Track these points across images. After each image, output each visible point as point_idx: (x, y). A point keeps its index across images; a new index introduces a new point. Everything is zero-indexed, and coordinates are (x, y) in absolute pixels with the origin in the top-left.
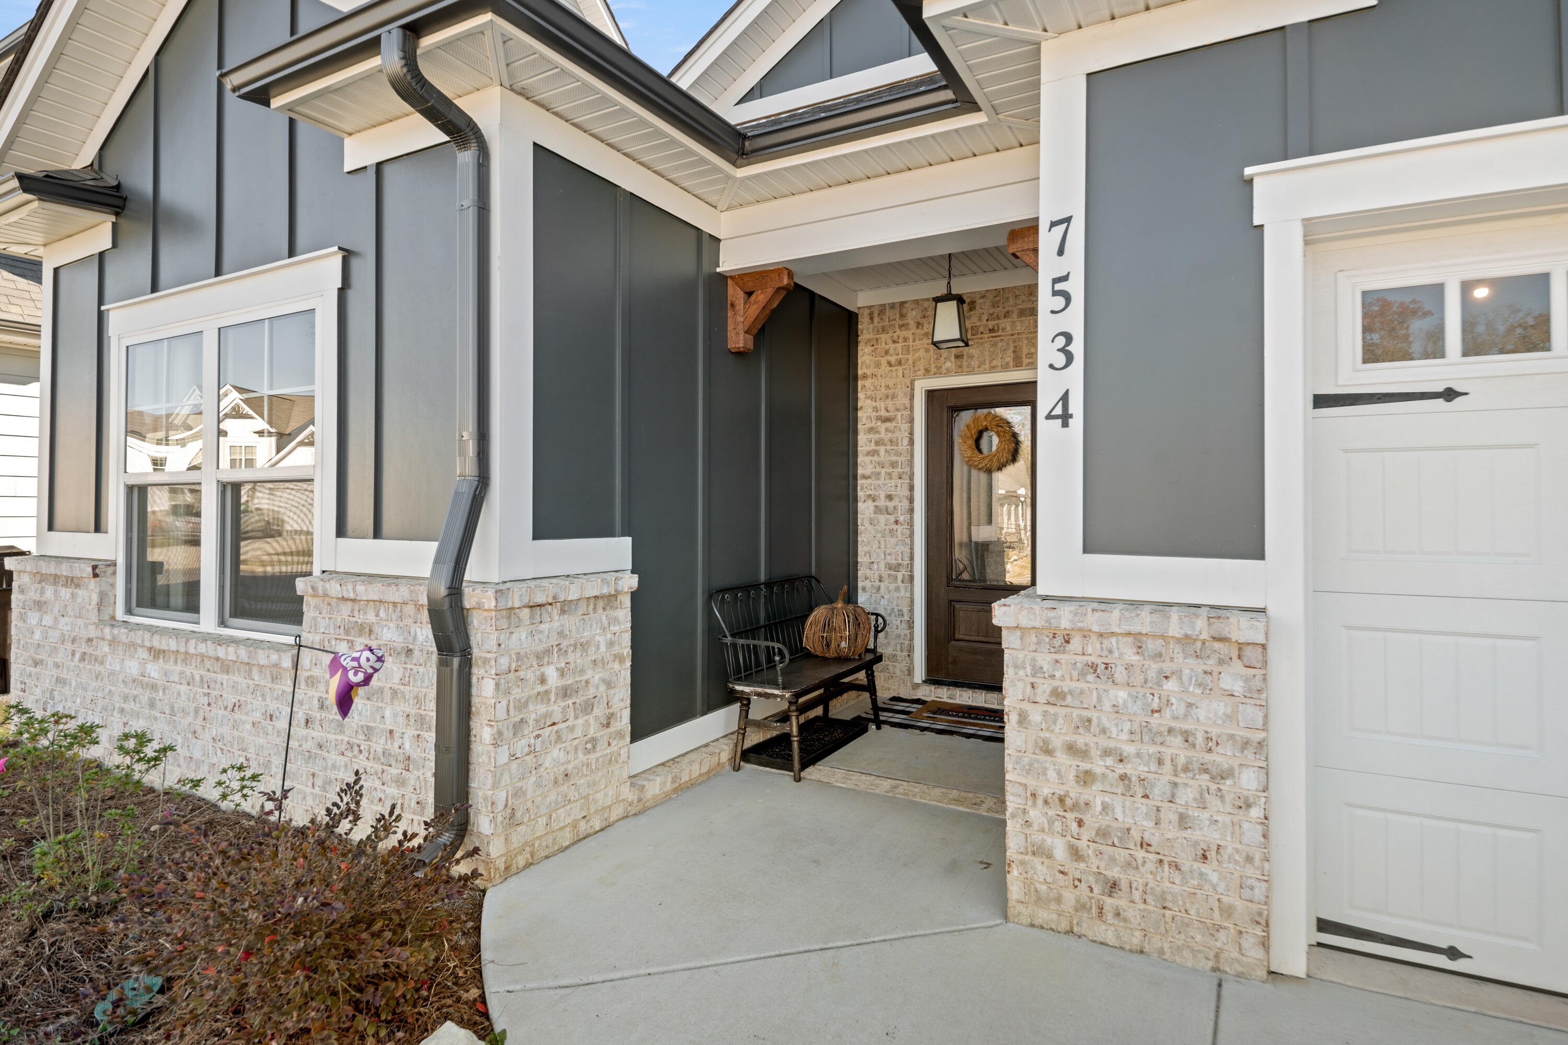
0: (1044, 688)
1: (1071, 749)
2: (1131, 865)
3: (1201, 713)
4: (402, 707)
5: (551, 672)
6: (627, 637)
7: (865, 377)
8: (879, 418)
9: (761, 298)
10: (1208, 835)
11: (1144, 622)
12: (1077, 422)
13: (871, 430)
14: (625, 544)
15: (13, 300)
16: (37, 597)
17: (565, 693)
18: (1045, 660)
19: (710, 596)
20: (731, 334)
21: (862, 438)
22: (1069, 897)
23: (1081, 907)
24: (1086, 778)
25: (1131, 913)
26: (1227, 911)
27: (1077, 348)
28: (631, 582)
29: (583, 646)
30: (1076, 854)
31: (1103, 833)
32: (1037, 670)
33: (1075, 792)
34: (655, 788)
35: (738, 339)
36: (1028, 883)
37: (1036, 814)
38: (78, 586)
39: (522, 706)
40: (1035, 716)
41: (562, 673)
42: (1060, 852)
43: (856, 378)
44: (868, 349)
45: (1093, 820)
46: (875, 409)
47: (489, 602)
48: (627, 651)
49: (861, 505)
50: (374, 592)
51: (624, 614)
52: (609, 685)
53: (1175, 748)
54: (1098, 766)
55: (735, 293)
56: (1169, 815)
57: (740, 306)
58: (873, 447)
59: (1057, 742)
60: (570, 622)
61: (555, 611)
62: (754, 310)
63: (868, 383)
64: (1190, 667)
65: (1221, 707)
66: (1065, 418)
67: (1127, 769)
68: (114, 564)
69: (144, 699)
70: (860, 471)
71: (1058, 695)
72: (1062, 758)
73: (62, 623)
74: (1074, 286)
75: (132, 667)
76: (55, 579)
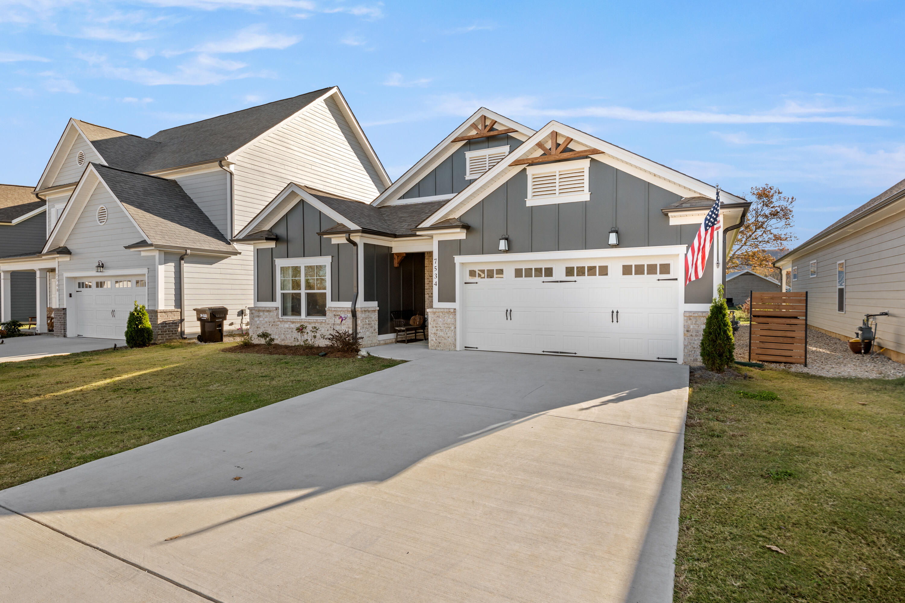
0: (433, 319)
1: (436, 327)
2: (442, 340)
3: (448, 321)
4: (345, 326)
5: (367, 321)
6: (377, 317)
7: (426, 267)
8: (429, 276)
9: (400, 258)
10: (449, 335)
11: (442, 310)
12: (437, 285)
13: (428, 279)
14: (377, 302)
15: (211, 244)
16: (258, 315)
17: (369, 324)
18: (433, 316)
19: (391, 312)
20: (395, 264)
21: (426, 280)
22: (435, 345)
23: (437, 346)
24: (437, 330)
25: (442, 346)
26: (451, 343)
27: (437, 276)
28: (378, 308)
29: (371, 318)
30: (436, 340)
31: (439, 337)
32: (432, 317)
33: (436, 332)
34: (382, 342)
35: (396, 264)
36: (431, 344)
37: (432, 336)
38: (270, 312)
39: (363, 325)
40: (432, 323)
41: (368, 321)
42: (434, 340)
43: (424, 267)
44: (427, 260)
45: (438, 335)
46: (429, 274)
47: (360, 310)
48: (377, 320)
49: (426, 296)
50: (340, 309)
51: (377, 314)
52: (375, 324)
53: (446, 325)
54: (438, 328)
55: (396, 257)
56: (445, 333)
57: (396, 259)
58: (428, 282)
59: (434, 326)
60: (369, 314)
61: (367, 312)
62: (399, 260)
63: (427, 268)
64: (447, 315)
65: (450, 320)
66: (436, 285)
67: (441, 328)
68: (278, 308)
69: (290, 331)
70: (426, 288)
71: (434, 320)
72: (435, 328)
73: (266, 319)
74: (437, 268)
75: (287, 326)
76: (263, 311)
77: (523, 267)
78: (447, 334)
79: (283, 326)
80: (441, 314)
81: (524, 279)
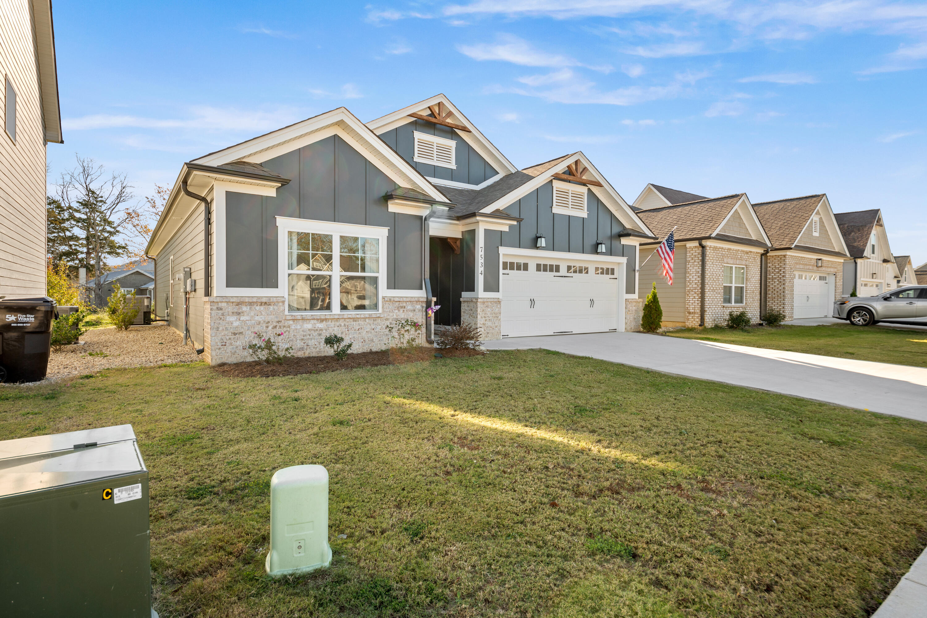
3: (496, 310)
10: (496, 324)
16: (235, 311)
23: (485, 337)
24: (486, 320)
25: (490, 336)
26: (498, 333)
27: (483, 264)
33: (485, 322)
42: (483, 331)
45: (487, 325)
53: (494, 315)
54: (487, 318)
64: (495, 305)
65: (498, 309)
66: (482, 274)
67: (490, 318)
68: (285, 298)
71: (483, 310)
73: (257, 318)
74: (483, 256)
75: (308, 326)
76: (251, 304)
77: (542, 262)
78: (494, 323)
79: (299, 327)
80: (490, 304)
81: (542, 273)
